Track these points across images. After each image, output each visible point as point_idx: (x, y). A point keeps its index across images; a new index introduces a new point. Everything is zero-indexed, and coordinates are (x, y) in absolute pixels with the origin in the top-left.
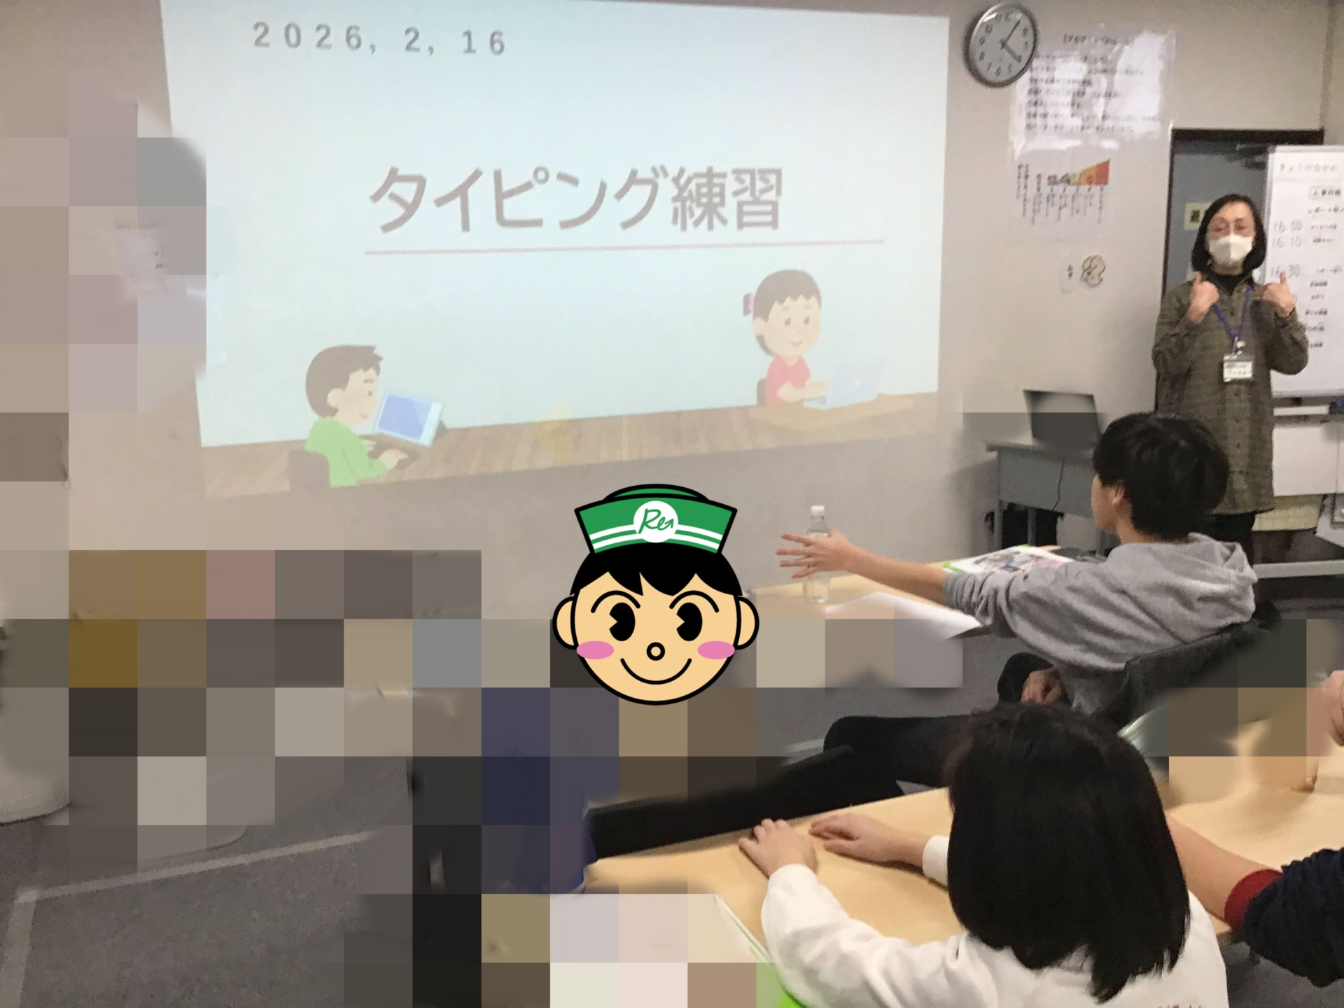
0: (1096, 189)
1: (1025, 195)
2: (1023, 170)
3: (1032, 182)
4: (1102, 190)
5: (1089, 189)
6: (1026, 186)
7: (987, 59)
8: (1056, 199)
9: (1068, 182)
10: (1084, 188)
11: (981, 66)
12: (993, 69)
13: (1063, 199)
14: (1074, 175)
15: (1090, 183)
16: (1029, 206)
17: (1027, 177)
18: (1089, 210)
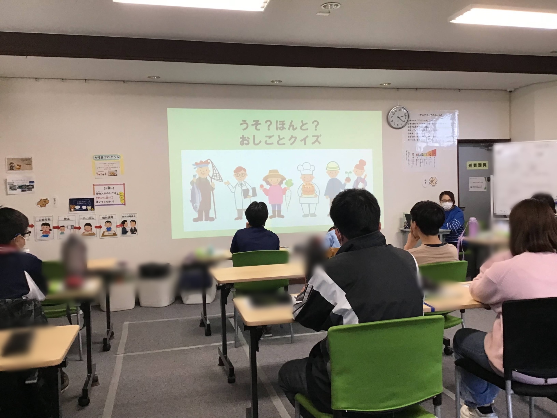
0: (432, 157)
1: (409, 159)
2: (408, 152)
3: (411, 156)
4: (434, 157)
5: (430, 158)
6: (409, 157)
7: (394, 122)
8: (419, 160)
9: (423, 155)
10: (428, 157)
11: (392, 124)
12: (396, 125)
13: (422, 160)
14: (425, 153)
15: (430, 156)
16: (410, 163)
17: (409, 154)
18: (430, 163)
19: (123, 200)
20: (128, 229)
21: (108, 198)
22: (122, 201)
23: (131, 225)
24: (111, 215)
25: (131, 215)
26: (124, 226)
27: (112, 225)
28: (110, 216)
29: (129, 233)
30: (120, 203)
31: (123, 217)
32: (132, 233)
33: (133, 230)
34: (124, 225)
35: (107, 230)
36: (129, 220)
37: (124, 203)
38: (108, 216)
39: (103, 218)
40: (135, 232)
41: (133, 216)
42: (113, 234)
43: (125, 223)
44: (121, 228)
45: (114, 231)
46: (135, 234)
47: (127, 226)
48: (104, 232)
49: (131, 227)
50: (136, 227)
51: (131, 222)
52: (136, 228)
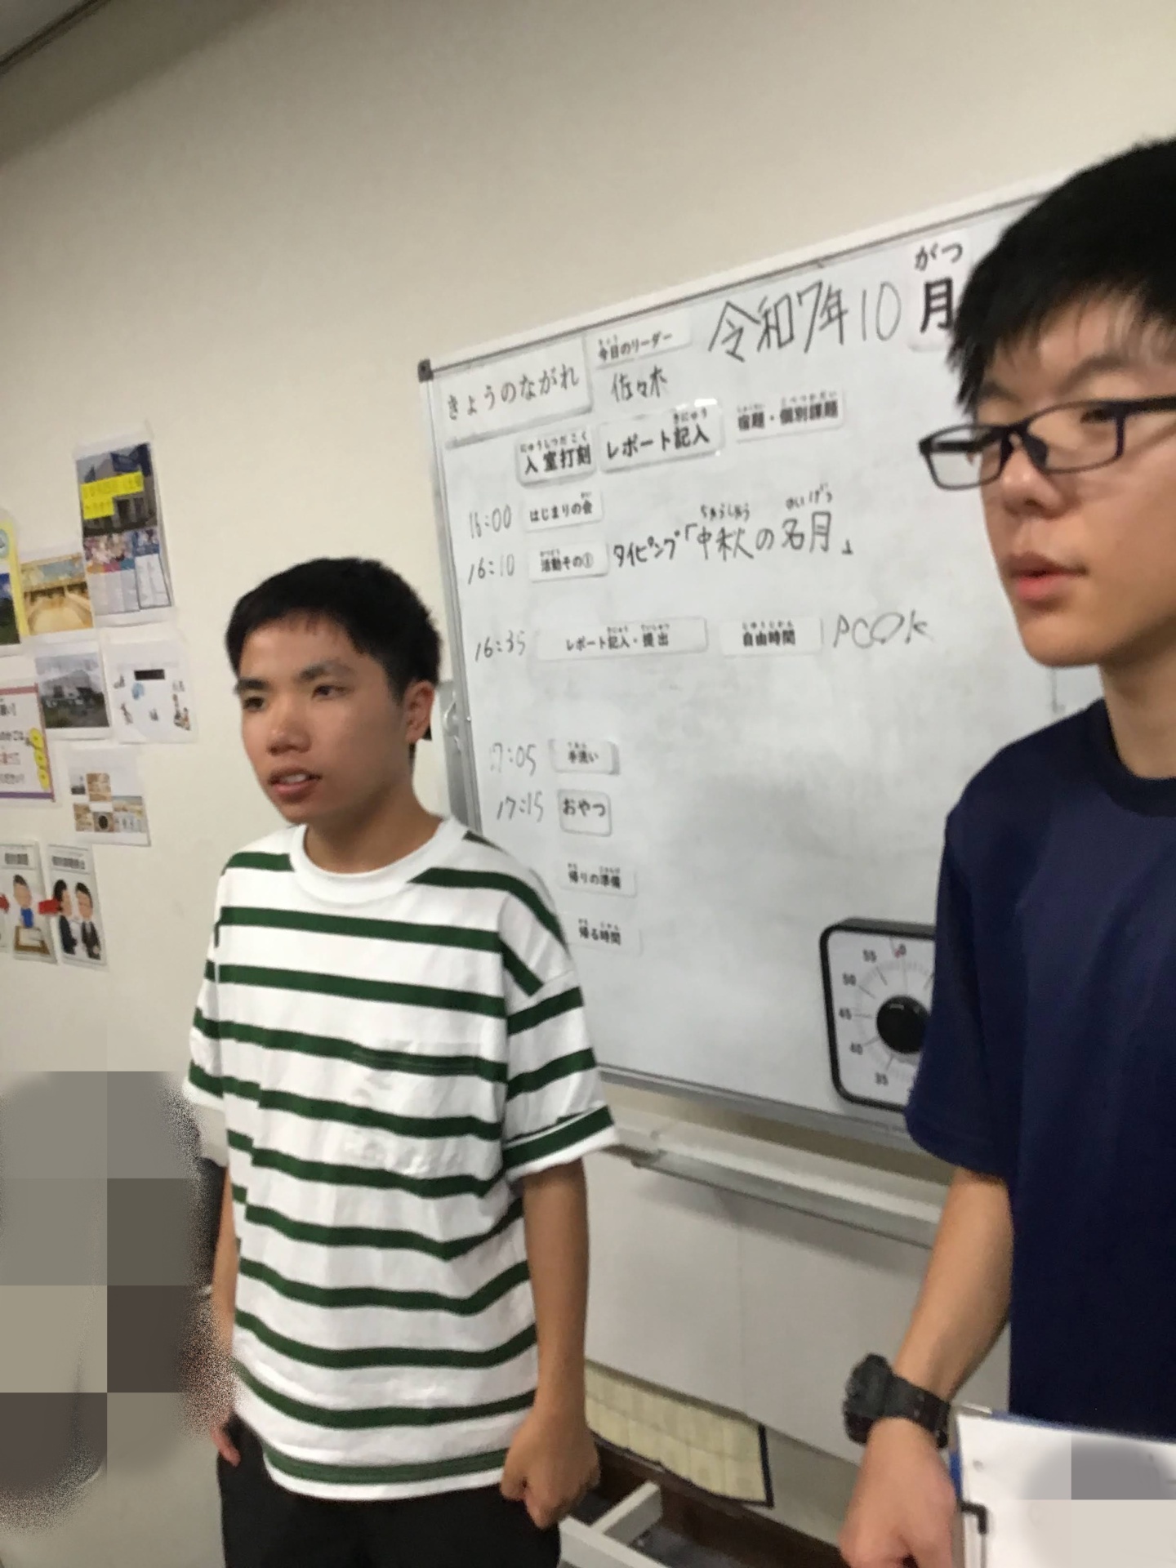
19: (44, 772)
20: (76, 931)
21: (9, 760)
22: (43, 777)
23: (81, 910)
24: (23, 847)
25: (74, 857)
26: (60, 909)
27: (29, 897)
28: (20, 852)
29: (80, 949)
30: (39, 789)
31: (56, 860)
32: (92, 955)
33: (89, 937)
34: (63, 904)
35: (22, 918)
36: (71, 879)
37: (49, 791)
38: (16, 852)
39: (9, 858)
40: (95, 950)
41: (80, 859)
42: (37, 944)
43: (64, 893)
44: (54, 922)
45: (39, 929)
46: (97, 957)
47: (70, 913)
48: (17, 929)
49: (81, 921)
50: (94, 919)
51: (80, 892)
52: (97, 928)
